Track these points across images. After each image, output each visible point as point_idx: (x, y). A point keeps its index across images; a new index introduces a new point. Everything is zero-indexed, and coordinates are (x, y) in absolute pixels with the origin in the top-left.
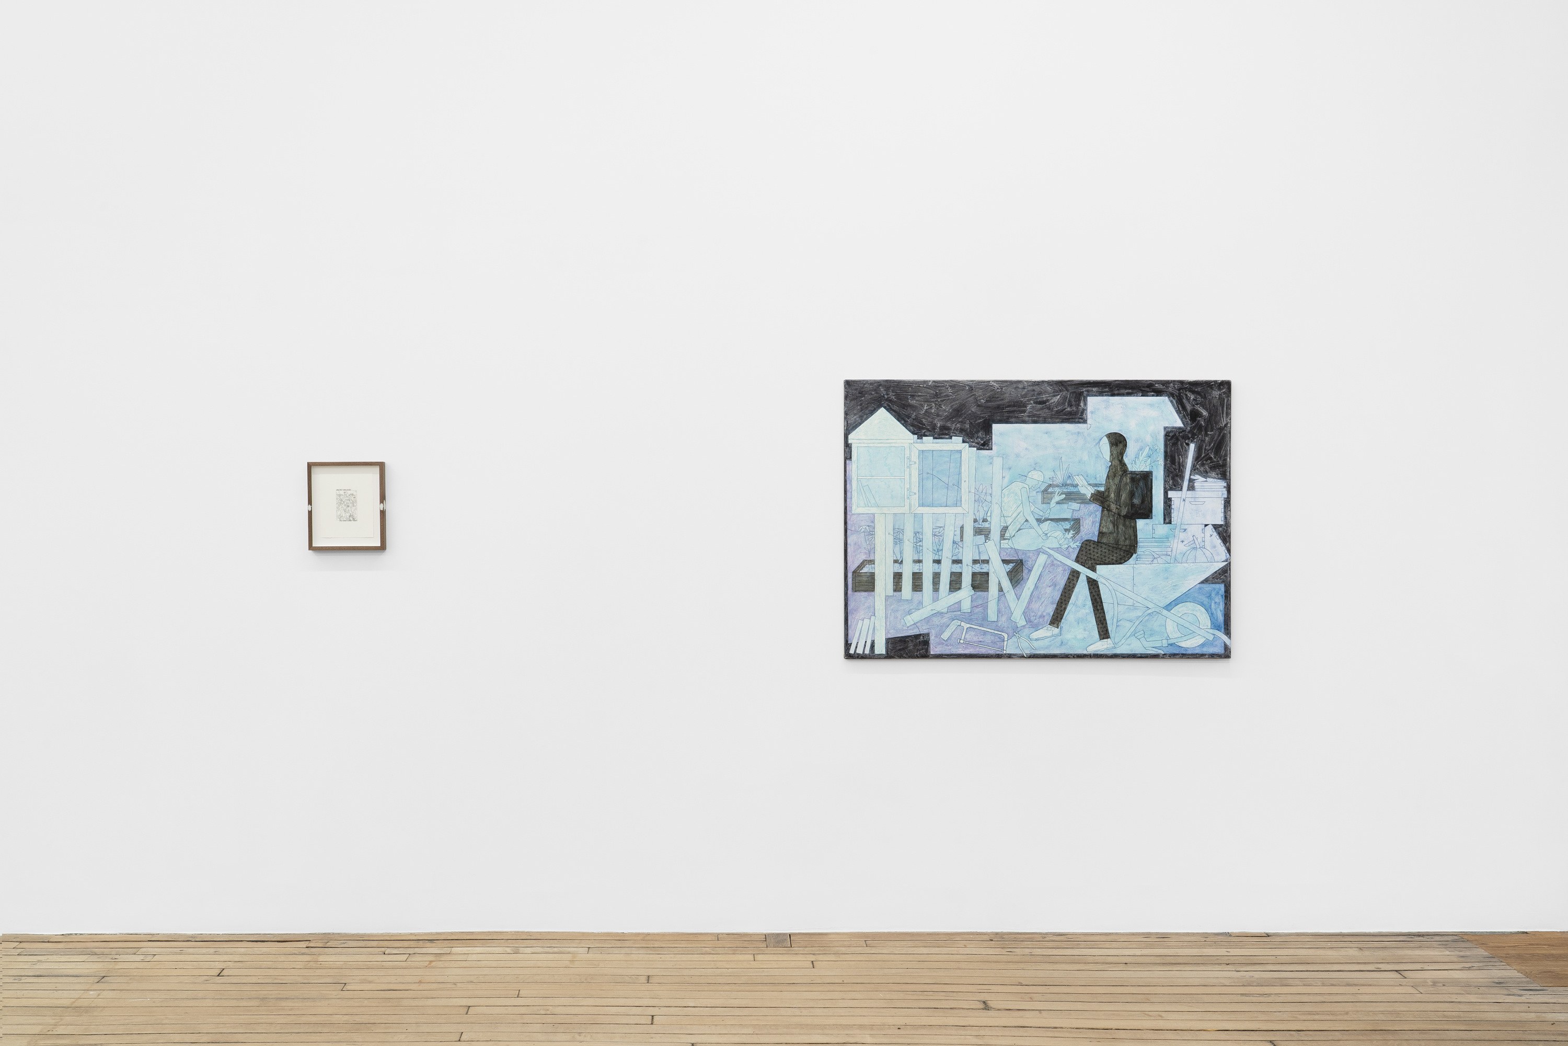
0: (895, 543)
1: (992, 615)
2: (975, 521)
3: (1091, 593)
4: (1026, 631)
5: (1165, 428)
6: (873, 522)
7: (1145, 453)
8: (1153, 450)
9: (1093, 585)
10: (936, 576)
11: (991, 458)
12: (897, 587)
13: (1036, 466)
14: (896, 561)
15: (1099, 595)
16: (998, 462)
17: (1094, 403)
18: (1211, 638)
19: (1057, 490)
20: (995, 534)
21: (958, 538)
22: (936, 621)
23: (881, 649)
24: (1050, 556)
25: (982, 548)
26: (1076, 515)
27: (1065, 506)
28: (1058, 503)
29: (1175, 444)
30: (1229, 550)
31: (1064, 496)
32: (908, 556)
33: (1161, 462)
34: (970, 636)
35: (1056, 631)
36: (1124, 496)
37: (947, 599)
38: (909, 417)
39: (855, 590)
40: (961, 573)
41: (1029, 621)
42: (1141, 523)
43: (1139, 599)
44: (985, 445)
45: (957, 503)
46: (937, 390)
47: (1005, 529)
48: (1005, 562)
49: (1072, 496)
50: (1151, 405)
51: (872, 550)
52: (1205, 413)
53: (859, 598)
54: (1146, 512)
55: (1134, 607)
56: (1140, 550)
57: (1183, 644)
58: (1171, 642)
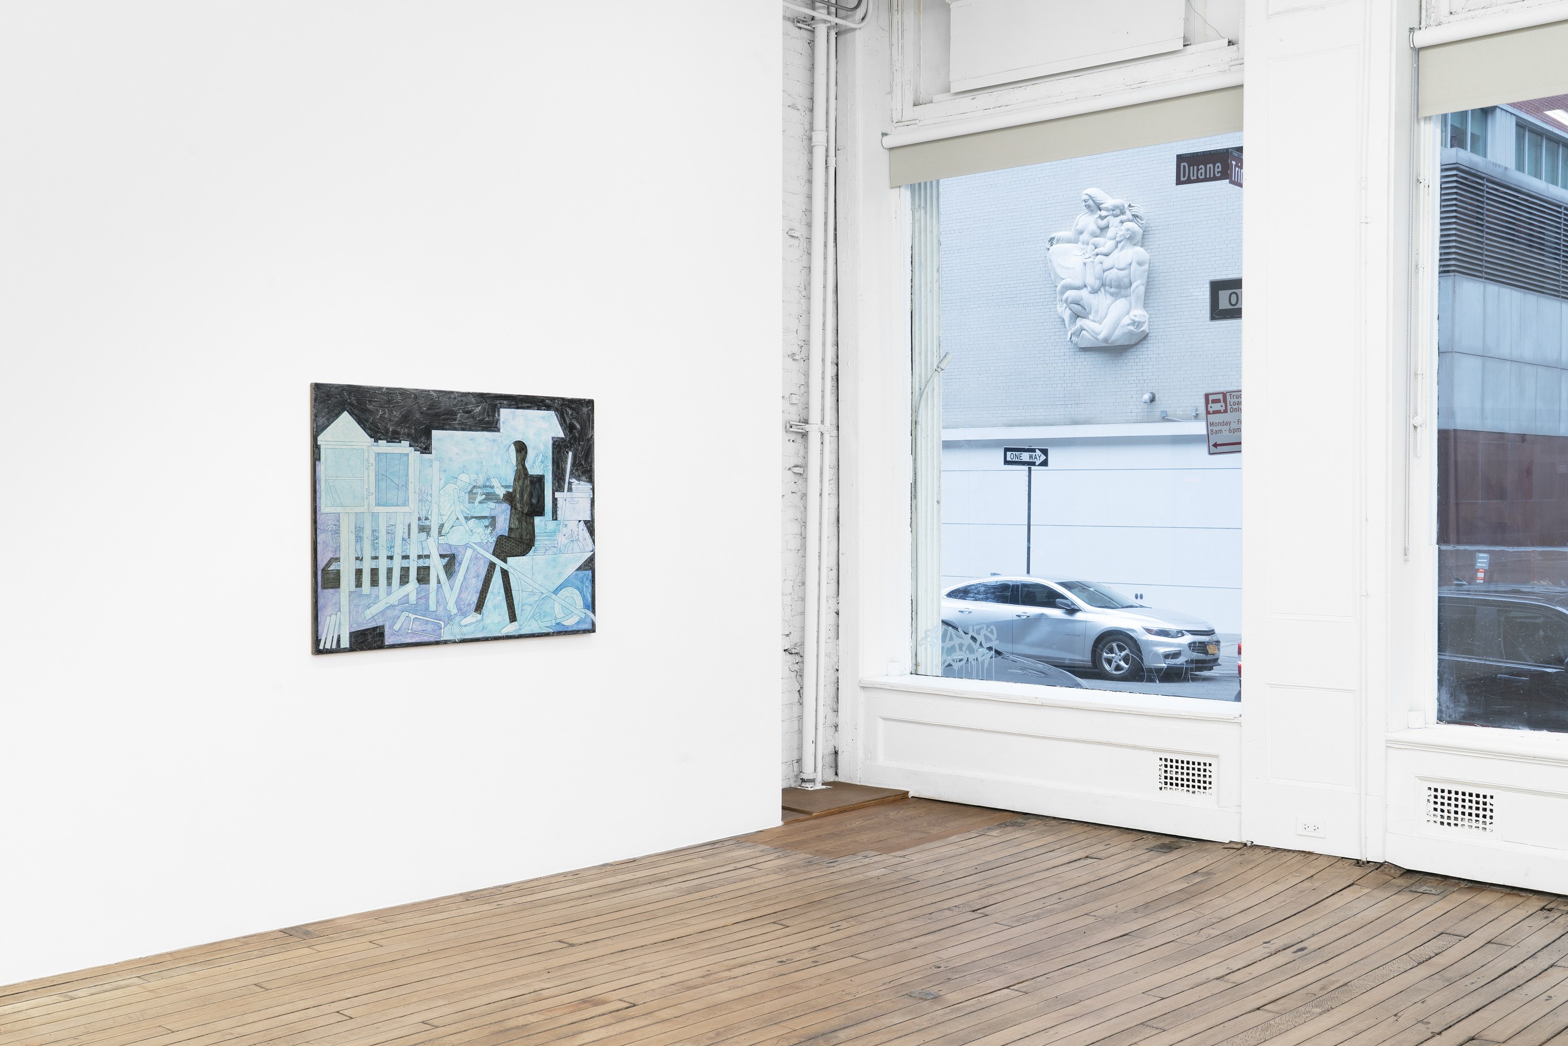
0: (357, 541)
1: (433, 607)
2: (419, 519)
3: (503, 582)
4: (458, 618)
5: (553, 438)
6: (338, 521)
7: (539, 460)
8: (545, 457)
9: (505, 574)
10: (390, 571)
11: (431, 461)
12: (359, 584)
13: (464, 470)
14: (357, 558)
15: (509, 583)
16: (436, 464)
17: (505, 414)
18: (583, 616)
19: (479, 491)
20: (434, 531)
21: (406, 536)
22: (390, 613)
23: (345, 643)
24: (474, 550)
25: (424, 544)
26: (493, 514)
27: (485, 505)
28: (480, 503)
29: (559, 452)
30: (594, 541)
31: (484, 496)
32: (367, 554)
33: (550, 467)
34: (416, 626)
35: (479, 617)
36: (526, 496)
37: (399, 592)
38: (367, 421)
39: (324, 588)
40: (408, 568)
41: (460, 609)
42: (537, 520)
43: (537, 586)
44: (426, 449)
45: (405, 504)
46: (390, 396)
47: (442, 526)
48: (442, 556)
49: (490, 497)
50: (543, 418)
51: (337, 549)
52: (578, 426)
53: (326, 595)
54: (541, 513)
55: (532, 593)
56: (536, 543)
57: (566, 623)
58: (558, 621)
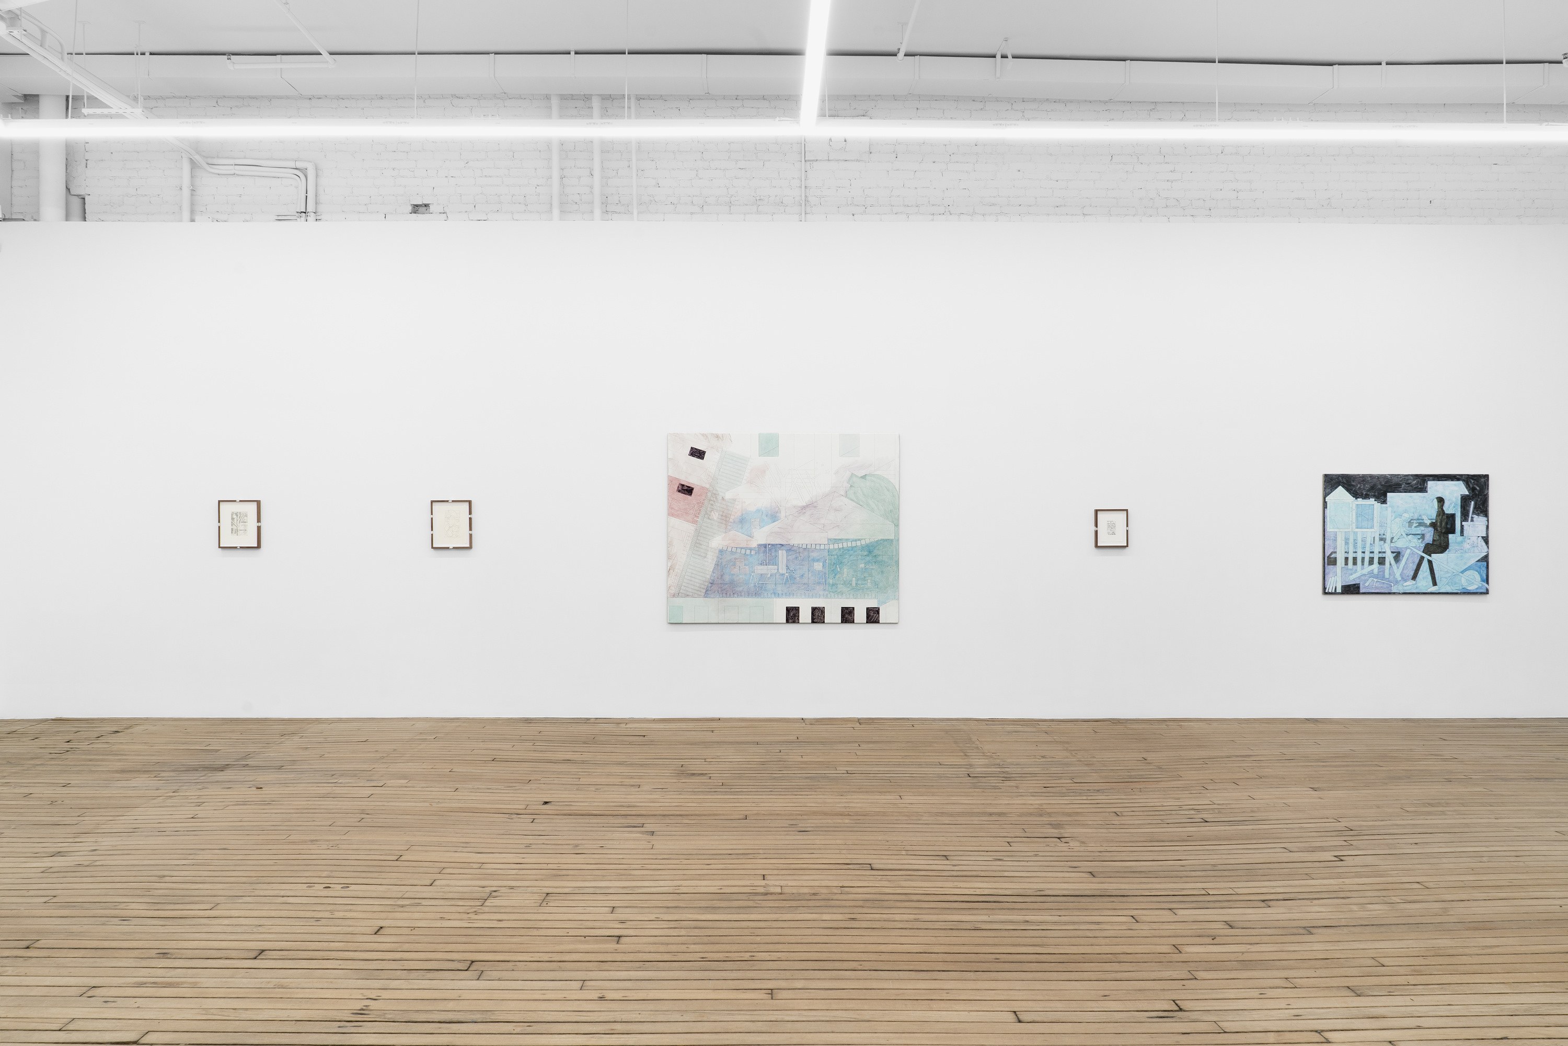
0: (1346, 544)
1: (1387, 576)
2: (1380, 535)
3: (1429, 566)
4: (1402, 582)
5: (1461, 495)
6: (1336, 535)
7: (1452, 506)
8: (1456, 504)
9: (1430, 562)
10: (1363, 559)
11: (1387, 507)
12: (1346, 564)
13: (1406, 511)
14: (1346, 552)
15: (1433, 567)
16: (1390, 509)
17: (1431, 484)
18: (1481, 585)
19: (1415, 521)
20: (1388, 540)
21: (1372, 542)
22: (1363, 578)
23: (1339, 590)
24: (1412, 550)
25: (1383, 547)
26: (1423, 533)
27: (1418, 528)
28: (1415, 527)
29: (1465, 502)
30: (1488, 547)
31: (1418, 524)
32: (1351, 550)
33: (1459, 509)
34: (1378, 585)
35: (1414, 582)
36: (1443, 524)
37: (1367, 569)
38: (1352, 490)
39: (1328, 565)
40: (1373, 557)
41: (1402, 578)
42: (1450, 536)
43: (1450, 569)
44: (1384, 502)
45: (1372, 527)
46: (1364, 478)
47: (1393, 538)
48: (1392, 552)
49: (1421, 524)
50: (1455, 485)
51: (1335, 548)
52: (1478, 488)
53: (1329, 568)
54: (1453, 532)
55: (1447, 572)
56: (1450, 548)
57: (1468, 588)
58: (1463, 587)
